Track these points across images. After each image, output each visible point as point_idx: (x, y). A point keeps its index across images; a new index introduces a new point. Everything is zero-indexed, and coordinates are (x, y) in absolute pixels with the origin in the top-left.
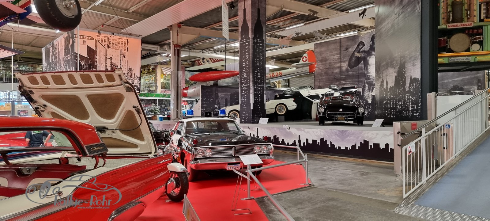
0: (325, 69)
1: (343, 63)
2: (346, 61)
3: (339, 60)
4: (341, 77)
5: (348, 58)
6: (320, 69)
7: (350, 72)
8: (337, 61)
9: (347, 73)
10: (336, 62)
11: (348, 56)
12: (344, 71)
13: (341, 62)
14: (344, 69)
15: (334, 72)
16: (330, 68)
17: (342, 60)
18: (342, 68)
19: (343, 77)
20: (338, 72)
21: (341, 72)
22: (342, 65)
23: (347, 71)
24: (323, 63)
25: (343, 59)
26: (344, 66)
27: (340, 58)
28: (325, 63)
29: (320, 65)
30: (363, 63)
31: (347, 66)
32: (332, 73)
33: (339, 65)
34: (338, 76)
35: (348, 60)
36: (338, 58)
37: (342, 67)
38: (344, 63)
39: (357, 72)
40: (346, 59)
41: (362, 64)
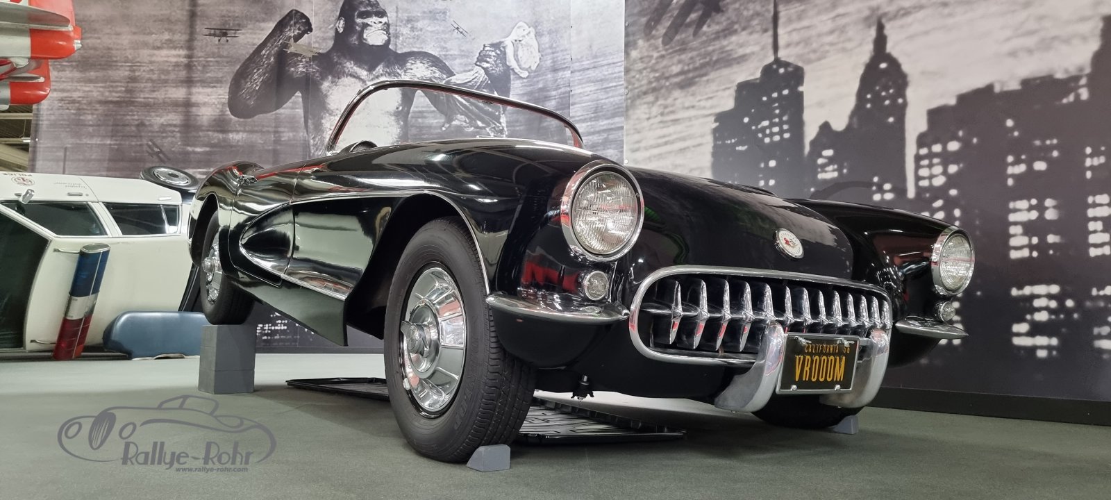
0: (100, 102)
1: (201, 90)
2: (219, 81)
3: (183, 74)
4: (190, 149)
5: (226, 69)
6: (73, 102)
7: (238, 132)
8: (172, 76)
9: (221, 136)
10: (166, 81)
11: (231, 62)
12: (206, 123)
13: (189, 82)
14: (205, 117)
15: (151, 125)
16: (131, 103)
17: (196, 76)
18: (194, 109)
19: (198, 150)
20: (175, 126)
21: (189, 127)
22: (194, 99)
23: (220, 125)
24: (93, 74)
25: (203, 72)
26: (205, 104)
27: (189, 67)
28: (100, 74)
29: (72, 80)
30: (301, 100)
31: (224, 104)
32: (138, 126)
33: (179, 93)
34: (172, 143)
35: (229, 79)
36: (177, 65)
37: (197, 105)
38: (209, 90)
39: (272, 137)
40: (220, 75)
41: (294, 103)
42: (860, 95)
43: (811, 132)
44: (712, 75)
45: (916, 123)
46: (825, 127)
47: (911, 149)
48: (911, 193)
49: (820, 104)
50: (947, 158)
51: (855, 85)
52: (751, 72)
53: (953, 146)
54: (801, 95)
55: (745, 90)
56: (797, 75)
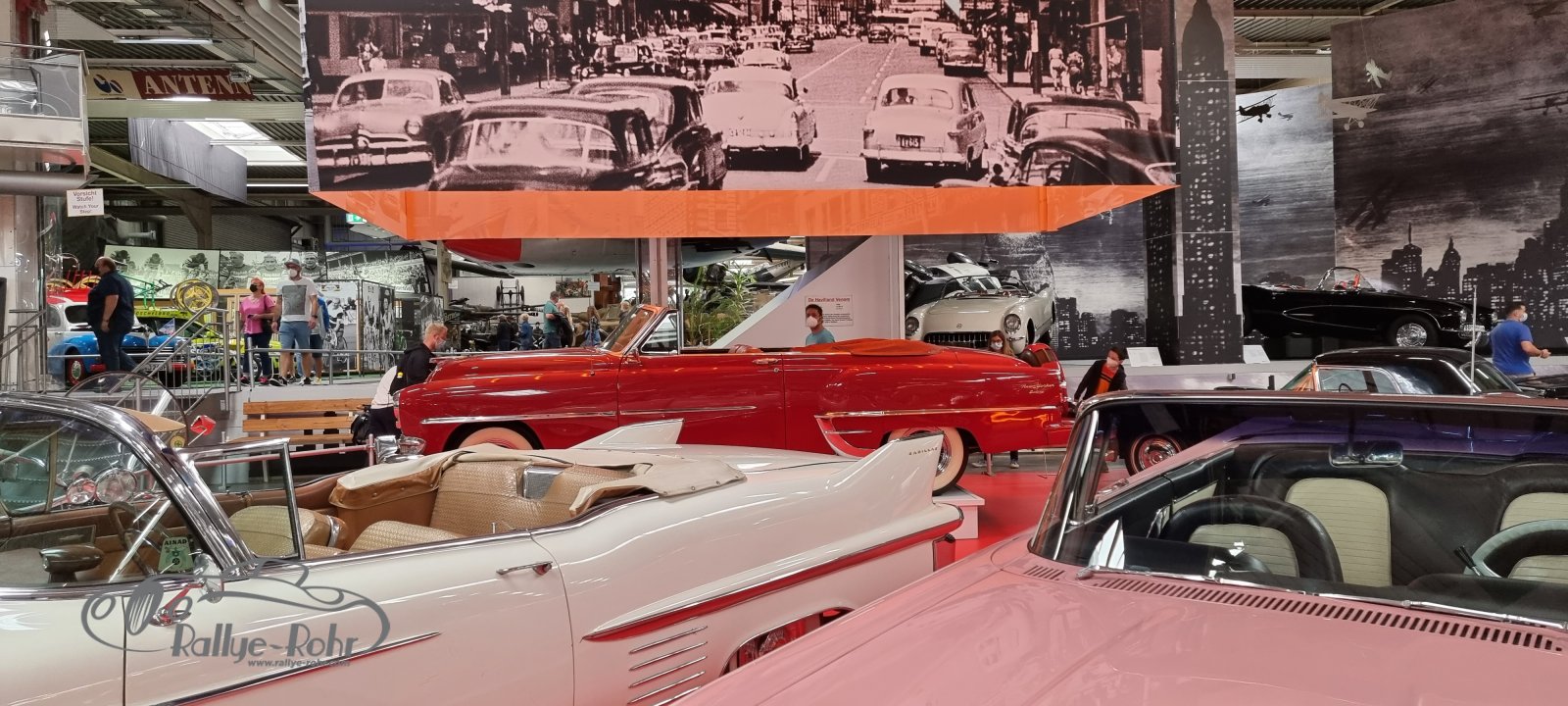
42: (1444, 260)
43: (1424, 270)
44: (1381, 245)
45: (1463, 272)
46: (1430, 270)
47: (1461, 279)
48: (1461, 292)
49: (1428, 262)
50: (1473, 283)
51: (1442, 257)
52: (1400, 247)
53: (1475, 280)
54: (1420, 258)
55: (1395, 253)
56: (1418, 251)
